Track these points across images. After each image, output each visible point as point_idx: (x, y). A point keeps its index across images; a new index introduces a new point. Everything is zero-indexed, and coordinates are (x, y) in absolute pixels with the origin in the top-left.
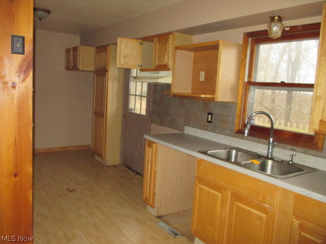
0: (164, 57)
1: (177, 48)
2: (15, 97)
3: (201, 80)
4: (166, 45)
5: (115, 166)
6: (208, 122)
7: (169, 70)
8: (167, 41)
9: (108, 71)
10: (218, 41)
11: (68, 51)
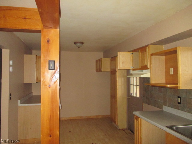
0: (145, 61)
1: (152, 55)
2: (50, 92)
3: (171, 74)
4: (145, 54)
5: (123, 130)
6: (179, 103)
7: (148, 69)
8: (146, 51)
9: (117, 71)
10: (176, 48)
11: (97, 61)
